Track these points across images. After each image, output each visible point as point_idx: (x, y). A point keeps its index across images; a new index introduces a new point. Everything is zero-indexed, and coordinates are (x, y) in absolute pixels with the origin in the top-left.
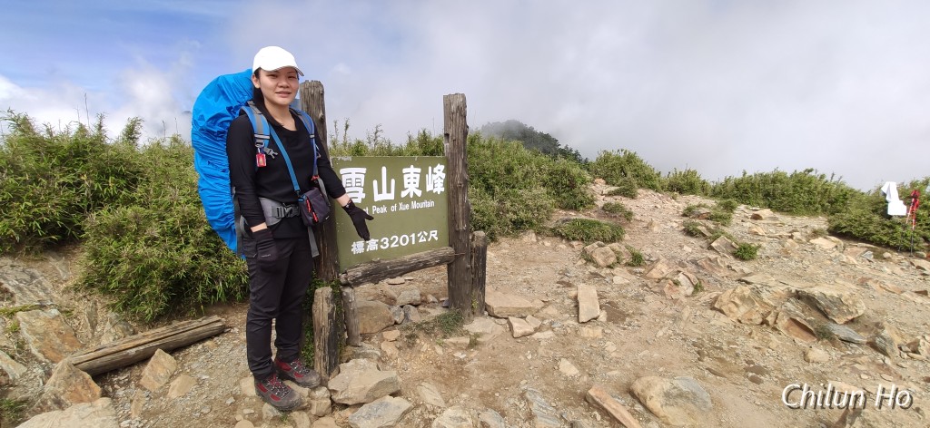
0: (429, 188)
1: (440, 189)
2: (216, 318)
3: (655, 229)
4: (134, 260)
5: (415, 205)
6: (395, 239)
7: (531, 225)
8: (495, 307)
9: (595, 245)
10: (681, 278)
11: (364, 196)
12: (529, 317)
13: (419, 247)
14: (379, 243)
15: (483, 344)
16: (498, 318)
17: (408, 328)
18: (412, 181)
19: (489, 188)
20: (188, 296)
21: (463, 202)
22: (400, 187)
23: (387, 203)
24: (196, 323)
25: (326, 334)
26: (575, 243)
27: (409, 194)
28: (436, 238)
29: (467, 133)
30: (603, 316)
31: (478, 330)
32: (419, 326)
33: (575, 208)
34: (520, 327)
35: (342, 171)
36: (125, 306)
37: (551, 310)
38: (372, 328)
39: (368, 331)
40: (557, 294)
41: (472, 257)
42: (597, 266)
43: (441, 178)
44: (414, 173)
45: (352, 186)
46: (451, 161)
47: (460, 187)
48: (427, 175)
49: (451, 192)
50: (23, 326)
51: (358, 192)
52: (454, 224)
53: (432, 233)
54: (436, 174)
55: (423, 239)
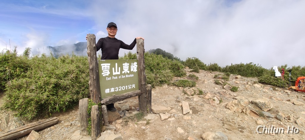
0: (132, 70)
1: (135, 70)
2: (55, 118)
3: (206, 82)
4: (25, 98)
5: (127, 76)
6: (120, 88)
7: (166, 82)
8: (155, 110)
9: (187, 88)
10: (215, 98)
11: (109, 73)
12: (166, 113)
13: (129, 90)
14: (115, 89)
15: (151, 123)
16: (156, 114)
17: (125, 119)
18: (126, 68)
19: (152, 70)
20: (45, 110)
21: (143, 75)
22: (122, 70)
23: (118, 75)
24: (47, 120)
25: (96, 122)
26: (180, 88)
27: (125, 72)
28: (135, 87)
29: (144, 52)
30: (191, 112)
31: (149, 119)
32: (129, 118)
33: (180, 76)
34: (163, 117)
35: (102, 65)
36: (21, 115)
37: (174, 111)
38: (112, 119)
39: (111, 120)
40: (176, 105)
41: (147, 93)
42: (188, 95)
43: (136, 67)
44: (127, 65)
45: (105, 70)
46: (139, 61)
47: (142, 70)
48: (131, 66)
49: (139, 71)
51: (107, 72)
52: (140, 82)
53: (133, 85)
54: (134, 65)
55: (130, 87)
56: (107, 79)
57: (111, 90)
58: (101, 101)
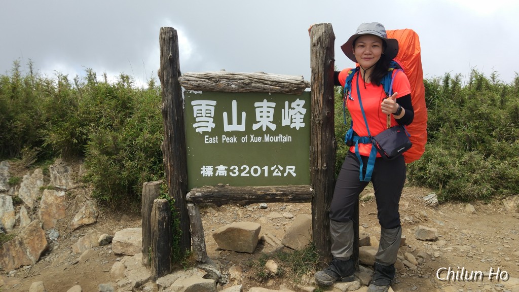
13: (271, 180)
14: (228, 171)
18: (265, 114)
22: (251, 119)
23: (238, 134)
27: (261, 127)
28: (294, 175)
43: (301, 114)
44: (268, 107)
45: (202, 116)
46: (313, 96)
47: (319, 124)
48: (283, 110)
49: (311, 129)
50: (43, 198)
51: (208, 122)
52: (313, 162)
53: (289, 169)
54: (294, 109)
55: (278, 172)
56: (207, 141)
57: (217, 169)
58: (187, 193)
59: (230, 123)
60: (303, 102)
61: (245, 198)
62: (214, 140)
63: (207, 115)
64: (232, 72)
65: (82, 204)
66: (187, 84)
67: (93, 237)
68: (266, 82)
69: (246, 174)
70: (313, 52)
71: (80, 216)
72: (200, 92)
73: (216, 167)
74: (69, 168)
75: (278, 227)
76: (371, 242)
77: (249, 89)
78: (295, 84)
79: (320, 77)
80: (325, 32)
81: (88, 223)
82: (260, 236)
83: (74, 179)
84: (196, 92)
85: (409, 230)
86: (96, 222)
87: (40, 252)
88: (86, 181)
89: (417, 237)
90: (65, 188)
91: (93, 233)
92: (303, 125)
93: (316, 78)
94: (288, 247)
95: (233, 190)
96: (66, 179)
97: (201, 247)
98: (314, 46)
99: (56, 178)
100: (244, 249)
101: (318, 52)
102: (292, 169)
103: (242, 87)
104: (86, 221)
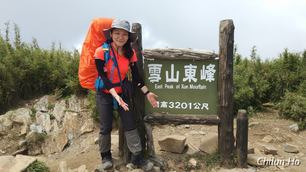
0: (203, 77)
1: (211, 78)
11: (160, 78)
18: (190, 73)
22: (182, 75)
23: (174, 84)
27: (188, 80)
28: (208, 109)
43: (212, 72)
44: (192, 68)
45: (154, 73)
46: (220, 62)
47: (224, 79)
48: (201, 70)
49: (219, 82)
50: (65, 116)
51: (157, 76)
52: (220, 101)
53: (204, 105)
54: (208, 70)
55: (197, 107)
56: (156, 87)
57: (162, 104)
58: (144, 116)
59: (170, 77)
60: (214, 66)
61: (178, 121)
62: (160, 87)
63: (157, 72)
64: (172, 48)
65: (86, 120)
66: (146, 55)
67: (92, 139)
68: (192, 54)
69: (178, 107)
70: (221, 37)
71: (85, 127)
72: (153, 59)
73: (161, 103)
74: (79, 100)
75: (196, 140)
76: (255, 151)
77: (181, 58)
78: (209, 55)
79: (225, 51)
80: (228, 25)
81: (89, 131)
82: (185, 144)
83: (82, 106)
84: (151, 60)
85: (279, 146)
86: (93, 131)
87: (64, 145)
88: (88, 108)
89: (285, 150)
90: (77, 111)
91: (92, 136)
92: (213, 79)
93: (222, 52)
94: (203, 151)
95: (171, 116)
96: (77, 107)
97: (152, 148)
98: (221, 33)
99: (72, 106)
100: (176, 151)
101: (224, 36)
102: (206, 105)
103: (177, 57)
104: (88, 130)
